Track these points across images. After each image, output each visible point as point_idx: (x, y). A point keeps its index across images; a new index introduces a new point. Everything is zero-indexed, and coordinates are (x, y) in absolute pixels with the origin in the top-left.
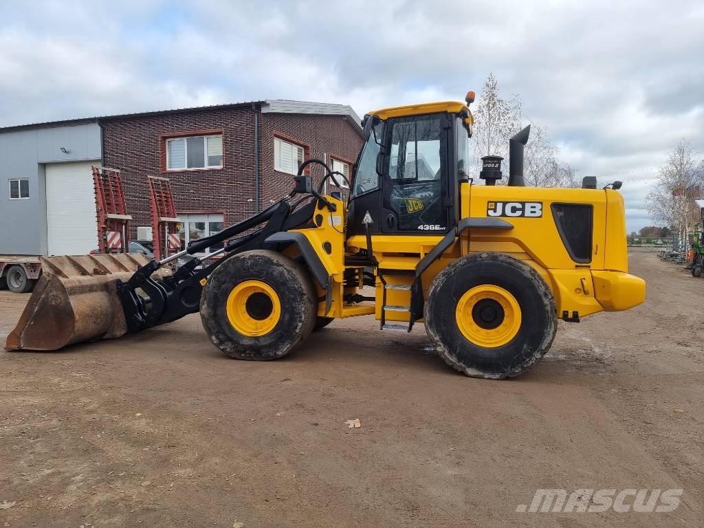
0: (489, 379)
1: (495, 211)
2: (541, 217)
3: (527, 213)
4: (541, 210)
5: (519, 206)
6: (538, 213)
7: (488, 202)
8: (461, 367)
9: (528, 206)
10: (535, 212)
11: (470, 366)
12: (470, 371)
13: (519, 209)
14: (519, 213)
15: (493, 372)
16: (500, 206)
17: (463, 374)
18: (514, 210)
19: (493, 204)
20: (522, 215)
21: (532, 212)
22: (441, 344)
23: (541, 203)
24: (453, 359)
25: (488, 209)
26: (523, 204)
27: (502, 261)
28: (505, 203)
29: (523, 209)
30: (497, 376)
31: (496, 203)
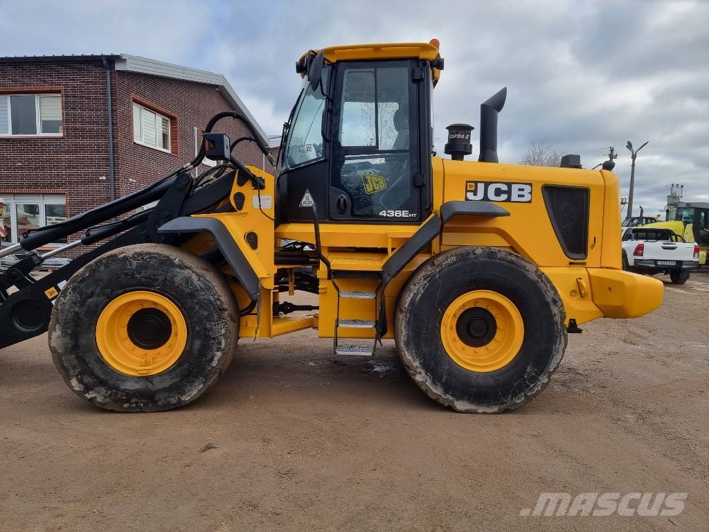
0: (485, 413)
1: (475, 194)
2: (530, 202)
3: (514, 197)
4: (531, 193)
5: (504, 188)
6: (527, 198)
7: (467, 182)
8: (447, 400)
9: (515, 188)
10: (523, 196)
11: (460, 398)
12: (460, 405)
13: (504, 192)
14: (504, 197)
15: (489, 404)
16: (481, 187)
17: (451, 409)
18: (498, 192)
19: (473, 184)
20: (508, 200)
21: (519, 196)
22: (422, 371)
23: (531, 185)
24: (436, 391)
25: (467, 191)
26: (509, 185)
27: (500, 259)
28: (487, 184)
29: (509, 192)
30: (495, 409)
31: (476, 183)
